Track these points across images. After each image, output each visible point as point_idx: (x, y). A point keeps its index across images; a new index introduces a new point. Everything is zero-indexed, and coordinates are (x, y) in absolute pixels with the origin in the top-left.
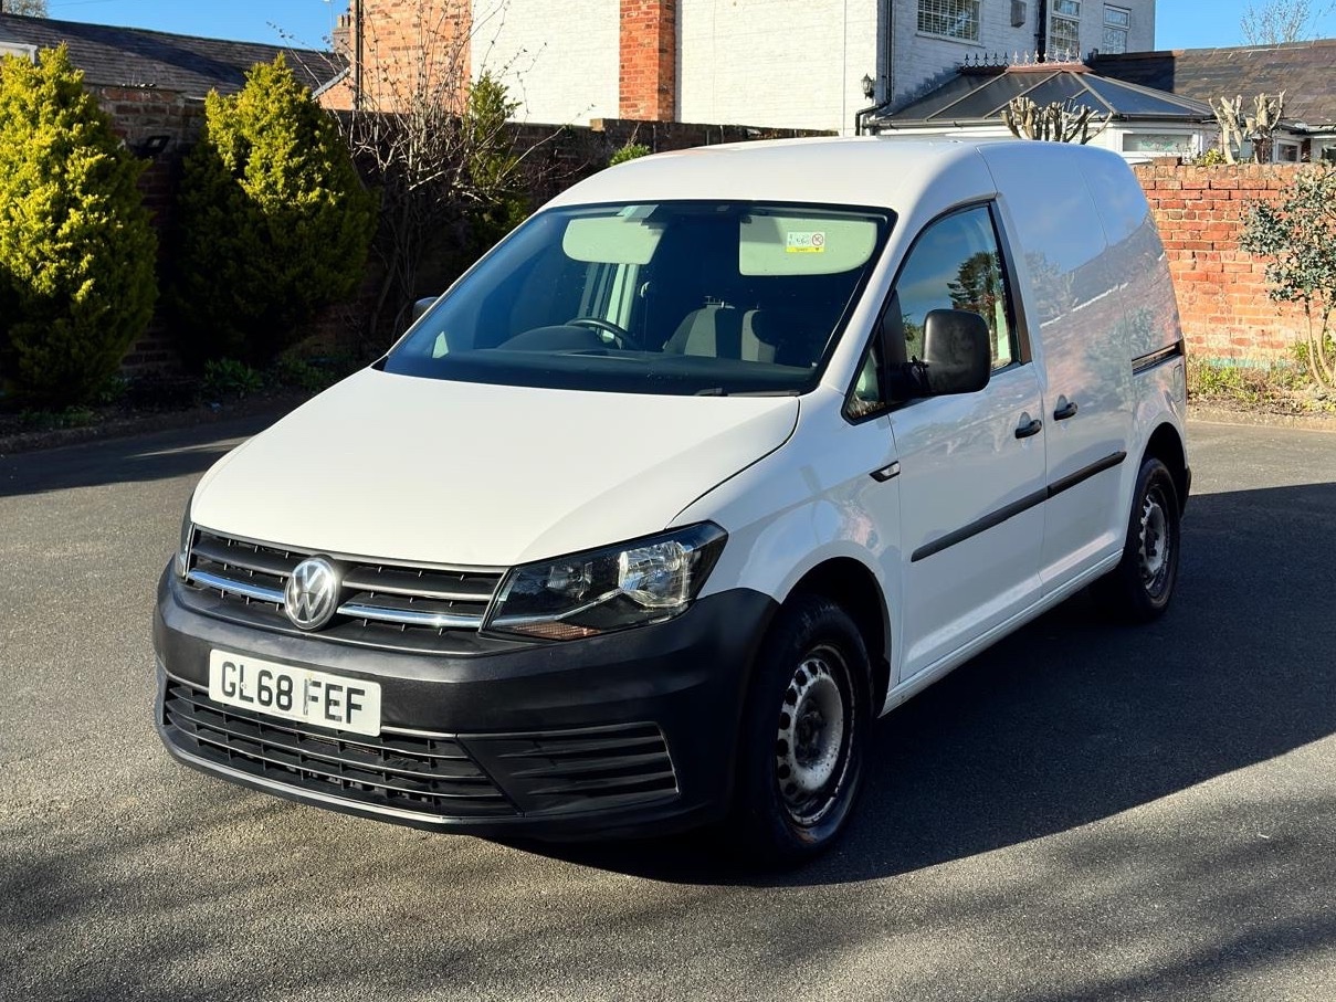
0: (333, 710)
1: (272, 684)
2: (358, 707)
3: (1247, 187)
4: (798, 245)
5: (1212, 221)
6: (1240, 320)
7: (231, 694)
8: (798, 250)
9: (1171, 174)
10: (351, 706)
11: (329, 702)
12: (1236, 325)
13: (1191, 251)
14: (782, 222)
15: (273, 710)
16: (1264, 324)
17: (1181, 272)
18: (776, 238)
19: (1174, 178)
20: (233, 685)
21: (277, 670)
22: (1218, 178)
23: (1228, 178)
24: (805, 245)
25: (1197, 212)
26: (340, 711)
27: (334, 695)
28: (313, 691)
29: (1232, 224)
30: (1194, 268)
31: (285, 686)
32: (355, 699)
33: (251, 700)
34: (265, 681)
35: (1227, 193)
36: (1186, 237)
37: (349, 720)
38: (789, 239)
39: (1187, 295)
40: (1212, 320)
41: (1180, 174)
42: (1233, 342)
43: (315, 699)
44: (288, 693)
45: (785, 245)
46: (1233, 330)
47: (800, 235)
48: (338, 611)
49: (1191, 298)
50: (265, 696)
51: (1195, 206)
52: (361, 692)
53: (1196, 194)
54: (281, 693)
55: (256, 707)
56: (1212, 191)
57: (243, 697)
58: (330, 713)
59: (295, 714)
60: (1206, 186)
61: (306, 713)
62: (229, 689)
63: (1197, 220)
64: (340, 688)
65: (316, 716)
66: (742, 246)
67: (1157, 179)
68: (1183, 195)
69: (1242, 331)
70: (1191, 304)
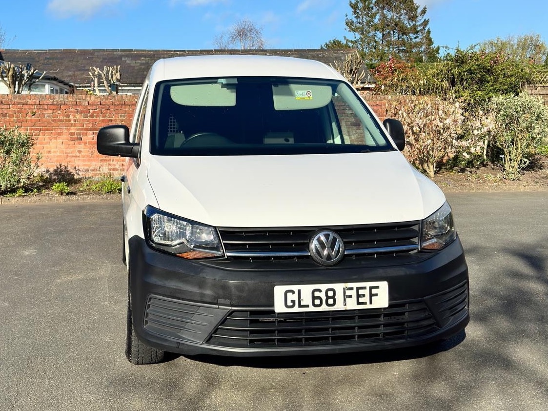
0: (361, 300)
1: (323, 295)
2: (376, 295)
3: (117, 104)
4: (301, 96)
5: (101, 118)
6: (113, 160)
7: (293, 306)
8: (301, 98)
9: (84, 98)
10: (371, 295)
11: (358, 296)
12: (111, 163)
13: (92, 132)
14: (293, 86)
15: (324, 308)
16: (123, 161)
17: (87, 141)
18: (290, 93)
19: (85, 100)
20: (293, 302)
21: (324, 287)
22: (104, 100)
23: (109, 100)
24: (303, 97)
25: (95, 114)
26: (366, 299)
27: (361, 292)
28: (348, 293)
29: (110, 119)
30: (93, 139)
31: (330, 294)
32: (374, 291)
33: (307, 306)
34: (317, 294)
35: (108, 107)
36: (90, 126)
37: (371, 303)
38: (296, 94)
39: (90, 151)
40: (101, 161)
41: (88, 99)
42: (110, 170)
43: (350, 296)
44: (333, 297)
45: (295, 96)
46: (109, 165)
47: (301, 92)
48: (345, 253)
49: (92, 152)
50: (317, 302)
51: (94, 112)
52: (377, 287)
53: (94, 107)
54: (328, 297)
55: (312, 309)
56: (101, 106)
57: (300, 306)
58: (360, 302)
59: (339, 306)
60: (99, 103)
61: (345, 305)
62: (289, 304)
63: (95, 118)
64: (365, 288)
65: (352, 305)
66: (275, 97)
67: (77, 100)
68: (89, 107)
69: (114, 165)
70: (92, 154)
